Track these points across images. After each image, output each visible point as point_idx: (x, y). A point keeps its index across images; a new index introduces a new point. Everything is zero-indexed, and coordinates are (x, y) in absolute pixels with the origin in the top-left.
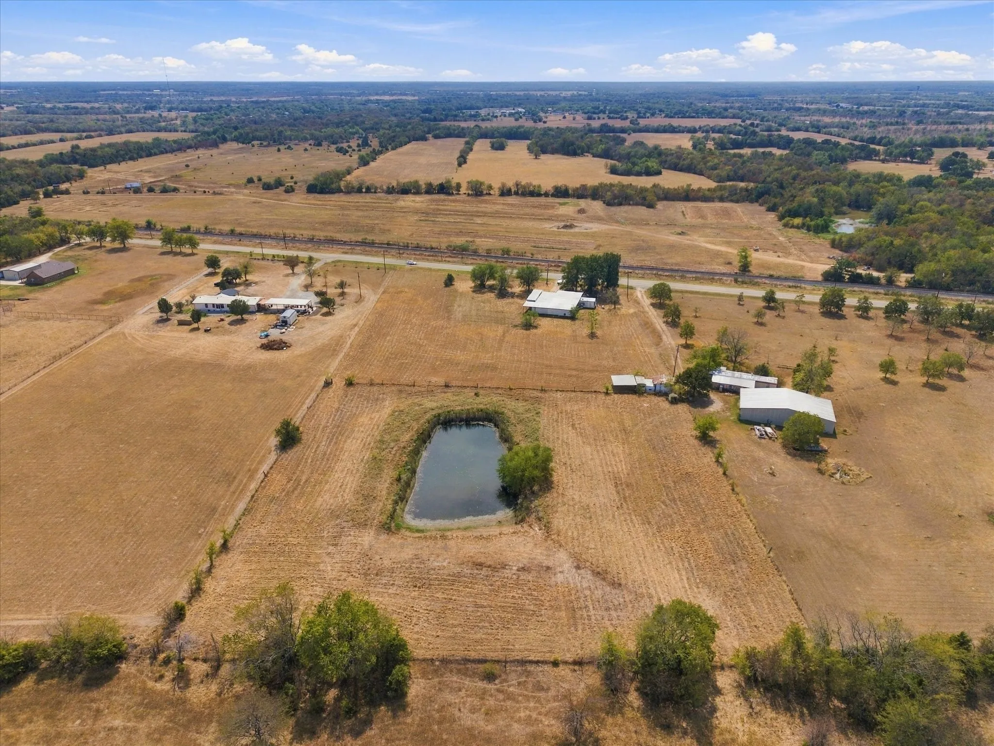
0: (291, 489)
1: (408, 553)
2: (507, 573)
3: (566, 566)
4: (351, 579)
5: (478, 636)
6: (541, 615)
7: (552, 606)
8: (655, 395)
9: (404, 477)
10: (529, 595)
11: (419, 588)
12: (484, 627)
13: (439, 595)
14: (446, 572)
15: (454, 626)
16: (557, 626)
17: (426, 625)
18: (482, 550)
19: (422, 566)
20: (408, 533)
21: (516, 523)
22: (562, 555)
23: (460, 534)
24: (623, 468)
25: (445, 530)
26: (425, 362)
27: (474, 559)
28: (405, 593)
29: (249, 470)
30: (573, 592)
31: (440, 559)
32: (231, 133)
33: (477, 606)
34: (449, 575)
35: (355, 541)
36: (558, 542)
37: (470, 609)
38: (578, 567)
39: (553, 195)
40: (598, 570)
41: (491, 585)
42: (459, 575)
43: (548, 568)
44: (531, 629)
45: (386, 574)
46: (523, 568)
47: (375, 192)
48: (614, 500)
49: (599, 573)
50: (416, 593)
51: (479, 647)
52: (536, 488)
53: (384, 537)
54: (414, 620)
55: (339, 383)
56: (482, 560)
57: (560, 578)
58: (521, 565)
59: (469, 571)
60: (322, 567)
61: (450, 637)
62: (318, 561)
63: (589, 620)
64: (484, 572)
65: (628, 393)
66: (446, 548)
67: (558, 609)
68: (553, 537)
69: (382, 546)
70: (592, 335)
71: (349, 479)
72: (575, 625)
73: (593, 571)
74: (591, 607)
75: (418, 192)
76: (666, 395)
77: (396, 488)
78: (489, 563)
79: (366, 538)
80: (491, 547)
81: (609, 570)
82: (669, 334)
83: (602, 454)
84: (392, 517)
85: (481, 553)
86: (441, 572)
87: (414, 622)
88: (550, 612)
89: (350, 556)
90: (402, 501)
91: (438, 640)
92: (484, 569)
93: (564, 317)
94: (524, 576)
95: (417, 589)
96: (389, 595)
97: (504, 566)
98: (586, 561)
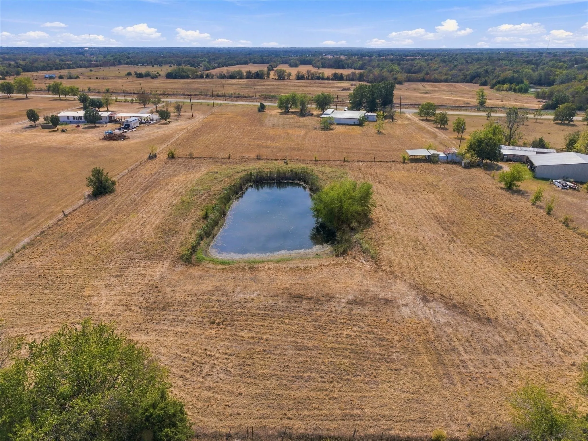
0: (88, 227)
1: (208, 285)
2: (333, 306)
3: (409, 299)
4: (127, 313)
5: (303, 393)
6: (393, 361)
7: (403, 347)
8: (448, 163)
9: (211, 216)
10: (369, 333)
11: (218, 324)
12: (310, 378)
13: (245, 334)
14: (255, 305)
15: (265, 377)
16: (421, 378)
17: (222, 376)
18: (300, 281)
19: (224, 298)
20: (211, 265)
21: (337, 256)
22: (400, 287)
23: (272, 265)
24: (441, 210)
25: (253, 262)
26: (240, 146)
27: (291, 291)
28: (198, 331)
29: (52, 212)
30: (430, 329)
31: (248, 290)
32: (125, 60)
33: (298, 348)
34: (259, 309)
35: (144, 272)
36: (392, 273)
37: (290, 352)
38: (425, 300)
39: (332, 79)
40: (454, 302)
41: (316, 320)
42: (272, 308)
43: (387, 301)
44: (383, 382)
45: (175, 307)
46: (355, 301)
47: (212, 78)
48: (443, 235)
49: (455, 306)
50: (213, 332)
51: (306, 412)
52: (354, 224)
53: (179, 269)
54: (207, 368)
55: (163, 157)
56: (302, 291)
57: (406, 312)
58: (351, 297)
59: (285, 305)
60: (95, 300)
61: (260, 395)
62: (92, 293)
63: (467, 367)
64: (304, 304)
65: (424, 162)
66: (255, 280)
67: (415, 352)
68: (384, 268)
69: (176, 277)
70: (379, 133)
71: (154, 217)
72: (447, 375)
73: (446, 304)
74: (461, 349)
75: (241, 78)
76: (458, 163)
77: (203, 224)
78: (310, 295)
79: (157, 270)
80: (311, 278)
81: (467, 302)
82: (442, 133)
83: (415, 201)
84: (194, 249)
85: (300, 284)
86: (249, 305)
87: (204, 372)
88: (405, 357)
89: (133, 287)
90: (208, 237)
91: (240, 401)
92: (305, 301)
93: (354, 125)
94: (358, 310)
95: (215, 326)
96: (175, 334)
97: (330, 298)
98: (433, 293)
